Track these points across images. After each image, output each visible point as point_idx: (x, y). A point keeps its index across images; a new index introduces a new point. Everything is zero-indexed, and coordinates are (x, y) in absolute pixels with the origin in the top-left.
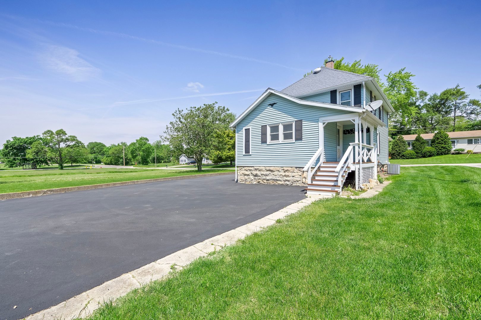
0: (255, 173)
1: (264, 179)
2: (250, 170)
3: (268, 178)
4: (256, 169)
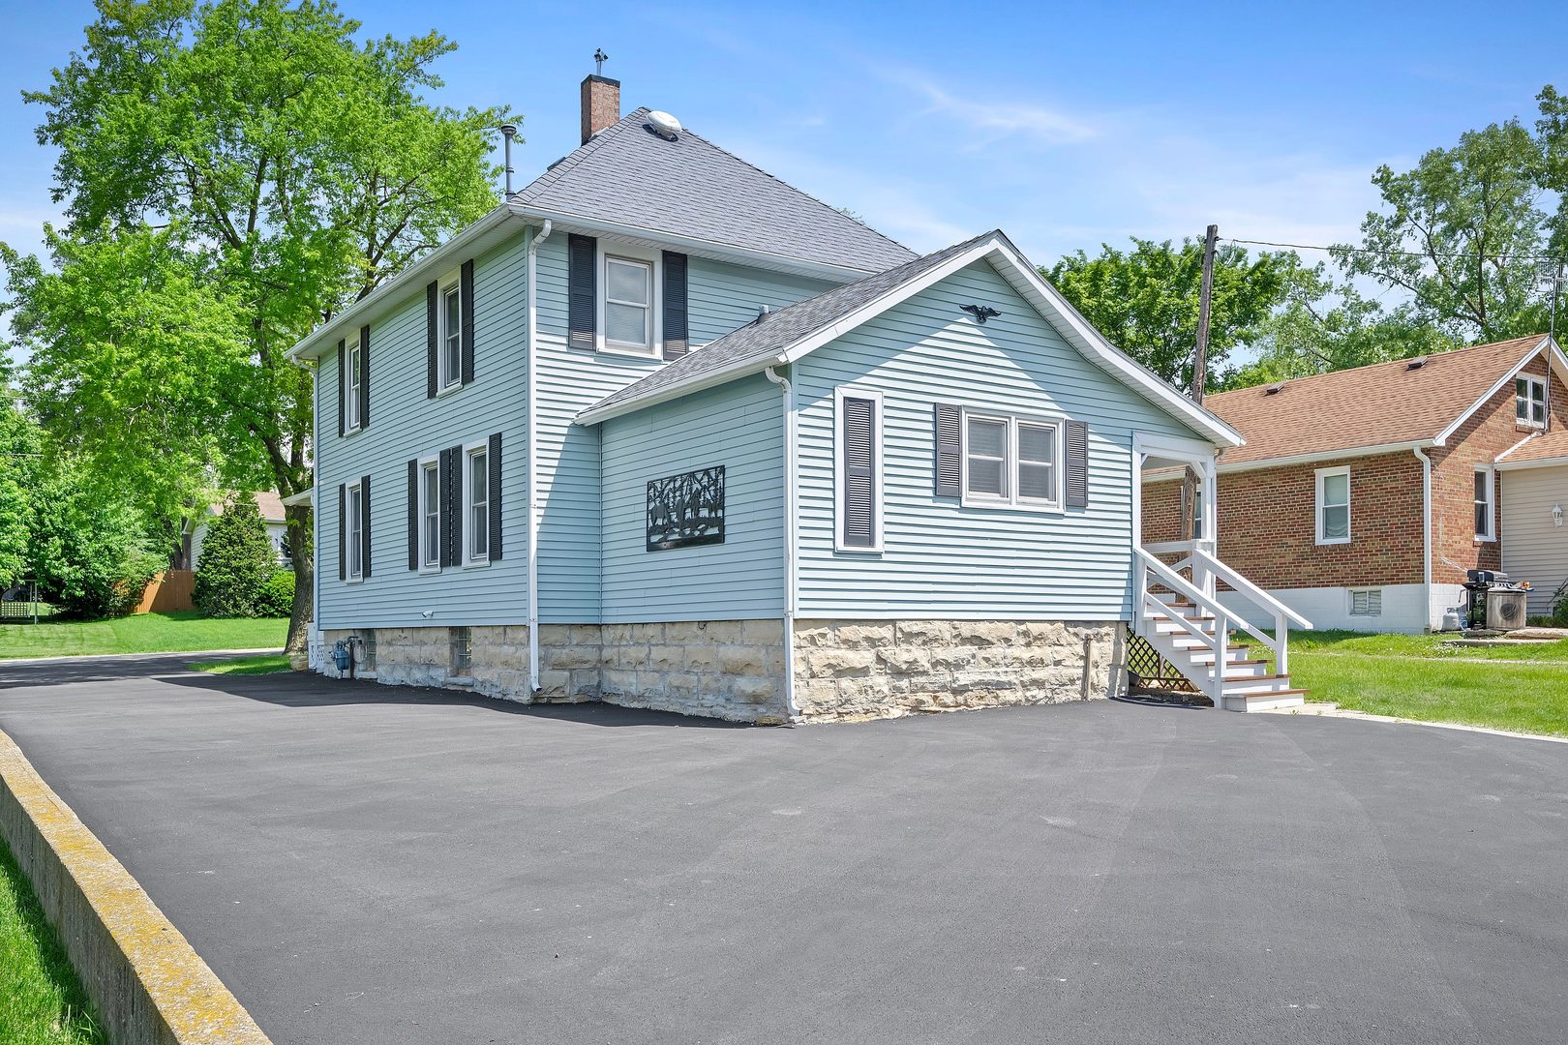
0: (901, 655)
1: (944, 688)
2: (872, 642)
3: (963, 678)
4: (909, 637)
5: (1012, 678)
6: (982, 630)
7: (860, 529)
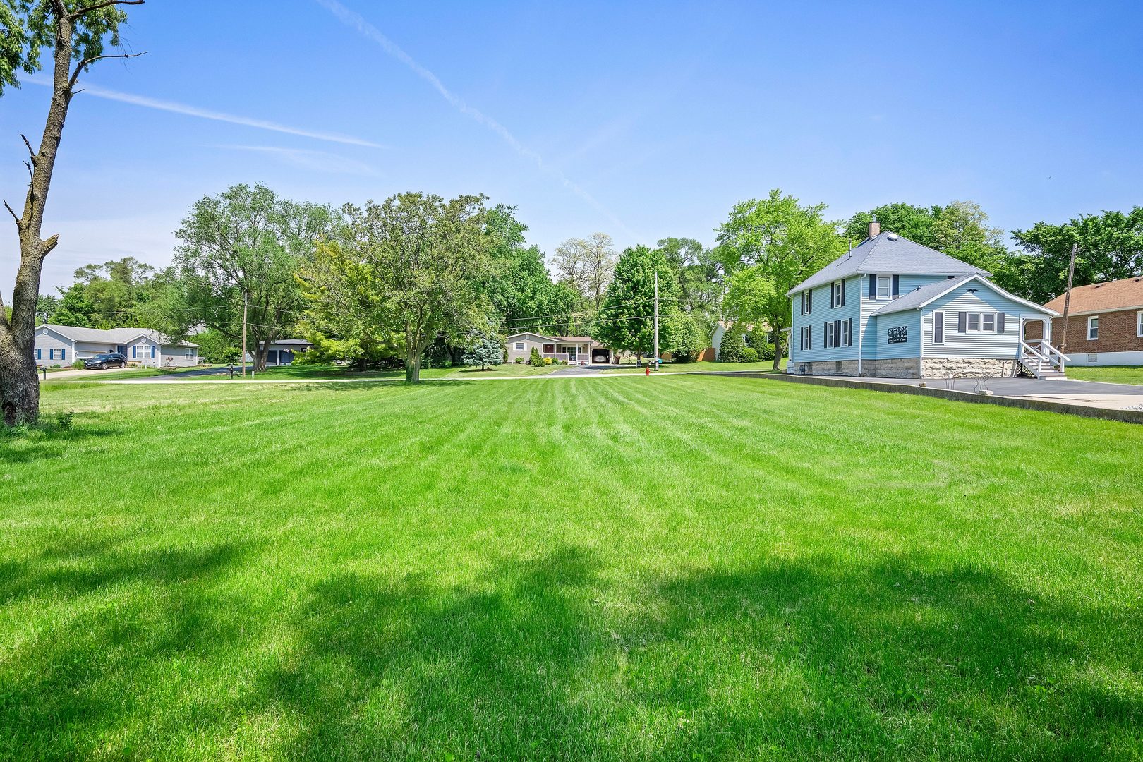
0: (949, 365)
1: (960, 373)
2: (941, 363)
3: (965, 371)
4: (951, 362)
5: (980, 371)
6: (971, 360)
7: (938, 339)
